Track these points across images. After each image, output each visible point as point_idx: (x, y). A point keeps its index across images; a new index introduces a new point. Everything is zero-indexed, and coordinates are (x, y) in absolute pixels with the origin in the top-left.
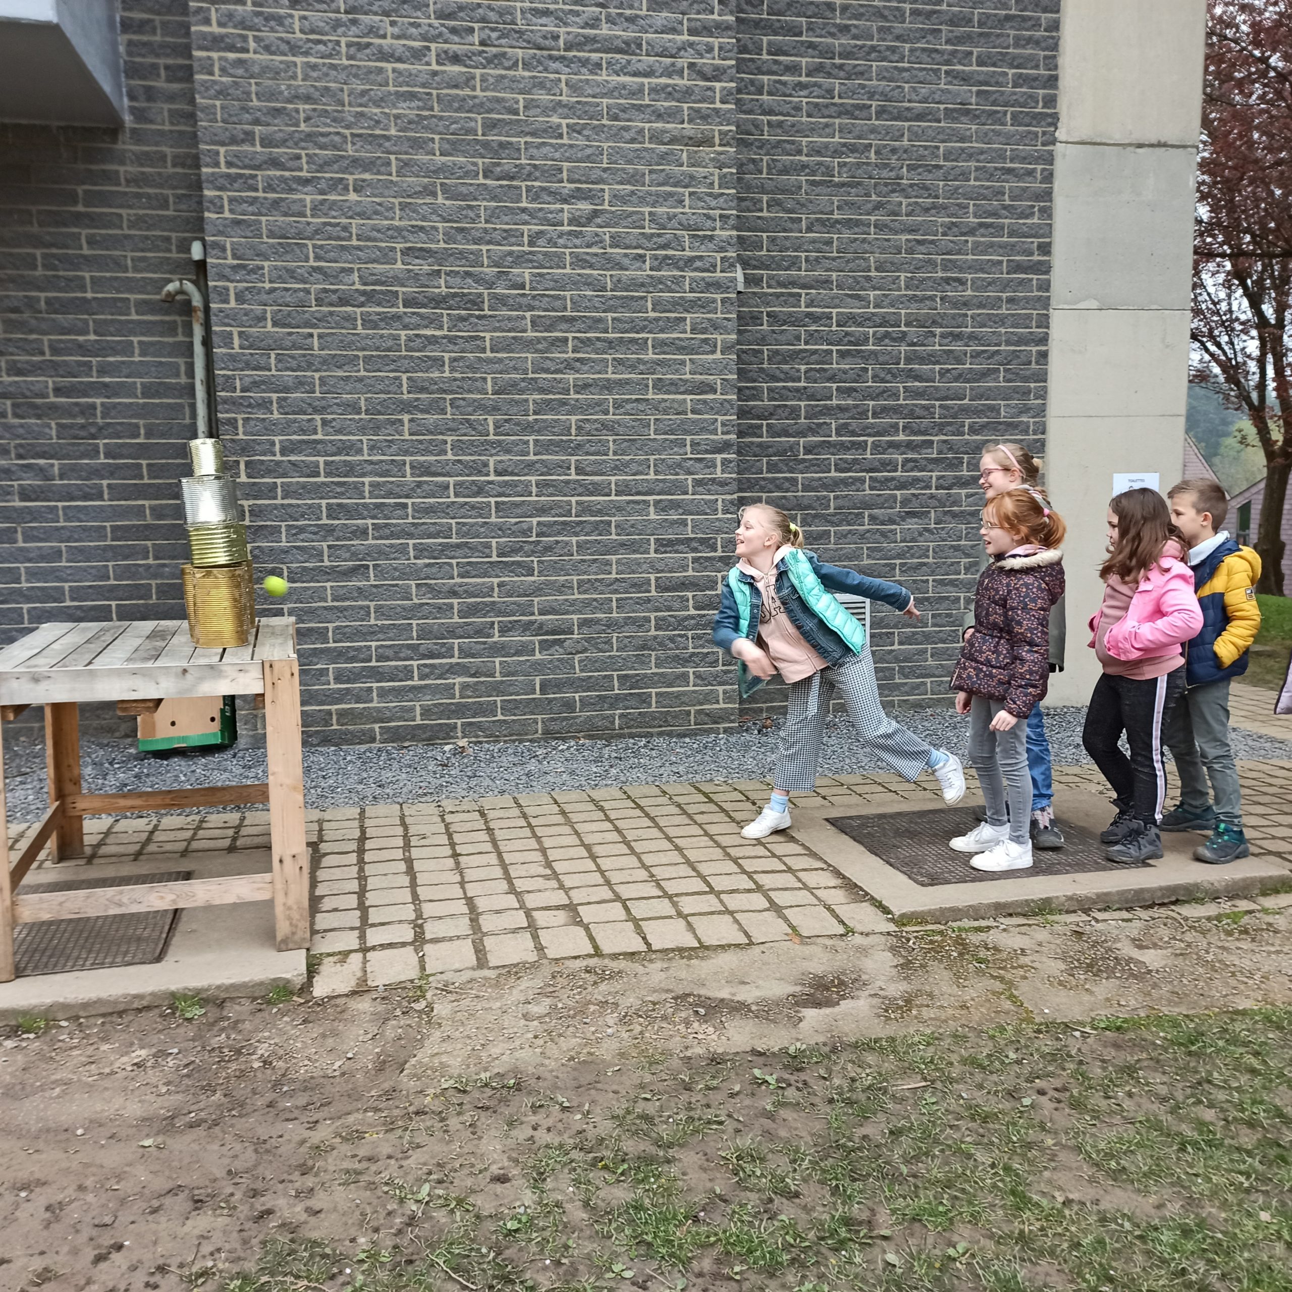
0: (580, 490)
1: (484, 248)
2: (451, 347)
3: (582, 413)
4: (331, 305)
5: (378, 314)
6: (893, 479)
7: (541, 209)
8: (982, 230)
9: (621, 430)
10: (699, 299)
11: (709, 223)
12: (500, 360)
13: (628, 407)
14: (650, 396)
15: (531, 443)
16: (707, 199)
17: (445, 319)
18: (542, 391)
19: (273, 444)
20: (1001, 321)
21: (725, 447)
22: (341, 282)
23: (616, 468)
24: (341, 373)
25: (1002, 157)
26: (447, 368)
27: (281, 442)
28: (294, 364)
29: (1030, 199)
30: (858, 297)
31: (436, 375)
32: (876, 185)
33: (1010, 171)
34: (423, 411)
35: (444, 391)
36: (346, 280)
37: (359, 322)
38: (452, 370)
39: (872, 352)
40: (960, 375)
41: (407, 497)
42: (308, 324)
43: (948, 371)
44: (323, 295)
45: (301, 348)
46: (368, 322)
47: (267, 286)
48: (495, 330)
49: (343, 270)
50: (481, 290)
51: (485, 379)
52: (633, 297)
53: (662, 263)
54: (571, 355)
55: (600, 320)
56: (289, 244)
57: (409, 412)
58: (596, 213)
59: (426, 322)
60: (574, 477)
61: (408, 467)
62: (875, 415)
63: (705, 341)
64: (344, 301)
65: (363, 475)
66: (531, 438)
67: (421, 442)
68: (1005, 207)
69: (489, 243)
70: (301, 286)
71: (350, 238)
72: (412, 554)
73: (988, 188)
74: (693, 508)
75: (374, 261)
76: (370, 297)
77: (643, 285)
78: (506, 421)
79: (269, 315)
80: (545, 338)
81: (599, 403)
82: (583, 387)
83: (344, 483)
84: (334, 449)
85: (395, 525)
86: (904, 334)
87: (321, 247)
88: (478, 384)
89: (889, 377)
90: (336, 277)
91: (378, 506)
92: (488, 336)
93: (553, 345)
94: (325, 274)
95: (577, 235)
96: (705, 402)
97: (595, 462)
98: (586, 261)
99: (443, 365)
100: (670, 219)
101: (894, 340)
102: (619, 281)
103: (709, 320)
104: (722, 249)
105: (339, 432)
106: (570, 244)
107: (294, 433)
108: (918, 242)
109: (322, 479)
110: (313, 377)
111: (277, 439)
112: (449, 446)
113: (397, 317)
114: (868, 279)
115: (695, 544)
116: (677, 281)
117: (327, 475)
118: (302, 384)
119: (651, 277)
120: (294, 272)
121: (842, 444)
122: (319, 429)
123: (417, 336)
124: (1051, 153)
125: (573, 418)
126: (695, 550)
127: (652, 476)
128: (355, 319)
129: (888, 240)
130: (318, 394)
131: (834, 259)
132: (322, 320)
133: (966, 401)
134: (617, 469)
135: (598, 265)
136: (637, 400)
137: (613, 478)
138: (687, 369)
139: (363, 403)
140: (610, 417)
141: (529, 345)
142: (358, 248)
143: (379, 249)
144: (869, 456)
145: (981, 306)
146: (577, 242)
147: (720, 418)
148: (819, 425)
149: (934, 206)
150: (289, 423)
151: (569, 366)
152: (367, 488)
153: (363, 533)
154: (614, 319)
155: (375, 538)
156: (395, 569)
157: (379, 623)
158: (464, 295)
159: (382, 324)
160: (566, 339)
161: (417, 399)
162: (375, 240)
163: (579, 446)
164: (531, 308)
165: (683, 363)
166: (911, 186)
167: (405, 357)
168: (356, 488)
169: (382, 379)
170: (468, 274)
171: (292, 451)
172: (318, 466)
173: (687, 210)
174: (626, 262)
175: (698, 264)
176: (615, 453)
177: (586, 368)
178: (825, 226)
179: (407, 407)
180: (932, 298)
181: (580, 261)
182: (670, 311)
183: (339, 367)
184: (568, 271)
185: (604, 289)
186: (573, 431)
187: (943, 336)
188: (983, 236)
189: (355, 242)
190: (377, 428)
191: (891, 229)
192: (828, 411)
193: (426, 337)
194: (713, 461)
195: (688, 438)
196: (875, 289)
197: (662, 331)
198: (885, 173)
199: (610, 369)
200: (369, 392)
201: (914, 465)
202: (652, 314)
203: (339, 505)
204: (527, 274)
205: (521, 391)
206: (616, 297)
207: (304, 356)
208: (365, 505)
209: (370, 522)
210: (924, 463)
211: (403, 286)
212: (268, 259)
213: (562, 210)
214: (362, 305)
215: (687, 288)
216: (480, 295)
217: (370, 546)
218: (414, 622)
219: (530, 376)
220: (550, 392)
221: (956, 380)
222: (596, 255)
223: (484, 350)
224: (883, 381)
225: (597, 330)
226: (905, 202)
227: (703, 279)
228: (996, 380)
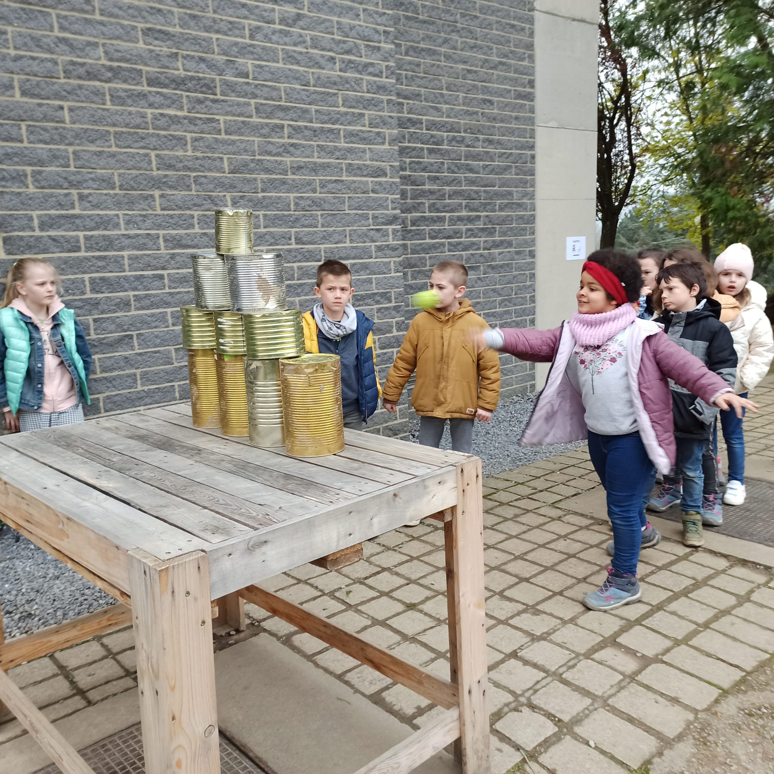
0: (299, 257)
1: (214, 36)
2: (192, 128)
3: (297, 191)
4: (80, 78)
5: (126, 91)
6: (460, 243)
7: (257, 7)
8: (500, 67)
9: (326, 206)
10: (373, 99)
11: (376, 37)
12: (234, 142)
13: (330, 186)
14: (344, 178)
15: (261, 217)
16: (375, 16)
17: (185, 100)
18: (267, 171)
19: (31, 219)
20: (512, 132)
21: (393, 220)
22: (87, 56)
23: (324, 237)
24: (93, 148)
25: (508, 16)
26: (189, 146)
27: (39, 217)
28: (46, 136)
29: (523, 48)
30: (436, 109)
31: (180, 153)
32: (443, 25)
33: (513, 26)
34: (171, 187)
35: (189, 169)
36: (92, 53)
37: (108, 97)
38: (195, 149)
39: (447, 151)
40: (493, 170)
41: (163, 268)
42: (57, 96)
43: (487, 166)
44: (71, 68)
45: (52, 120)
46: (115, 98)
47: (13, 52)
48: (227, 114)
49: (89, 44)
50: (213, 76)
51: (221, 159)
52: (328, 93)
53: (348, 65)
54: (286, 140)
55: (306, 111)
56: (32, 11)
57: (159, 188)
58: (299, 17)
59: (168, 102)
60: (294, 246)
61: (161, 240)
62: (450, 197)
63: (378, 133)
64: (91, 75)
65: (122, 249)
66: (261, 213)
67: (171, 216)
68: (512, 52)
69: (218, 32)
70: (48, 56)
71: (93, 12)
72: (170, 321)
73: (503, 36)
74: (376, 270)
75: (118, 38)
76: (116, 73)
77: (335, 83)
78: (241, 197)
79: (16, 84)
80: (267, 125)
81: (309, 183)
82: (298, 169)
83: (104, 258)
84: (93, 224)
85: (155, 296)
86: (464, 138)
87: (65, 17)
88: (217, 163)
89: (456, 170)
90: (82, 50)
91: (138, 278)
92: (221, 118)
93: (273, 130)
94: (71, 46)
95: (287, 34)
96: (380, 184)
97: (309, 233)
98: (295, 58)
99: (185, 145)
100: (351, 29)
101: (458, 142)
102: (319, 78)
103: (381, 117)
104: (386, 59)
105: (96, 206)
106: (282, 42)
107: (52, 208)
108: (469, 71)
109: (82, 254)
110: (66, 151)
111: (35, 214)
112: (196, 221)
113: (143, 95)
114: (442, 95)
115: (378, 298)
116: (358, 82)
117: (88, 249)
118: (55, 157)
119: (341, 77)
120: (39, 40)
121: (432, 218)
122: (77, 204)
123: (162, 115)
124: (532, 17)
125: (292, 195)
126: (378, 302)
127: (348, 244)
128: (104, 94)
129: (451, 67)
130: (72, 169)
131: (422, 78)
132: (71, 93)
133: (496, 188)
134: (326, 238)
135: (303, 63)
136: (336, 181)
137: (322, 246)
138: (368, 156)
139: (116, 178)
140: (317, 195)
141: (255, 129)
142: (102, 23)
143: (122, 26)
144: (446, 227)
145: (502, 121)
146: (287, 40)
147: (390, 197)
148: (419, 204)
149: (475, 46)
150: (47, 197)
151: (286, 150)
152: (126, 261)
153: (126, 304)
154: (317, 111)
155: (138, 309)
156: (156, 337)
157: (146, 388)
158: (200, 79)
159: (129, 101)
160: (282, 127)
161: (166, 176)
162: (117, 17)
163: (297, 220)
164: (255, 96)
165: (364, 151)
166: (463, 29)
167: (153, 135)
168: (116, 261)
169: (133, 156)
170: (202, 59)
171: (51, 226)
172: (78, 241)
173: (362, 23)
174: (322, 62)
175: (371, 69)
176: (323, 226)
177: (298, 152)
178: (415, 52)
179: (158, 183)
180: (476, 113)
181: (290, 58)
182: (354, 107)
183: (92, 142)
184: (280, 65)
185: (307, 84)
186: (292, 207)
187: (484, 141)
188: (501, 71)
189: (98, 17)
190: (131, 203)
191: (453, 60)
192: (422, 194)
193: (170, 117)
194: (387, 230)
195: (371, 212)
196: (446, 103)
197: (349, 124)
198: (448, 17)
199: (316, 154)
200: (122, 167)
201: (471, 233)
202: (343, 109)
203: (102, 279)
204: (249, 64)
205: (251, 172)
206: (316, 92)
207: (56, 129)
208: (125, 278)
209: (131, 293)
210: (477, 231)
211: (146, 64)
212: (11, 24)
213: (273, 10)
214: (108, 81)
215: (365, 89)
216: (213, 80)
217: (133, 316)
218: (176, 384)
219: (258, 157)
220: (274, 173)
221: (491, 172)
222: (301, 53)
223: (219, 132)
224: (453, 172)
225: (305, 120)
226: (460, 40)
227: (375, 82)
228: (510, 173)
